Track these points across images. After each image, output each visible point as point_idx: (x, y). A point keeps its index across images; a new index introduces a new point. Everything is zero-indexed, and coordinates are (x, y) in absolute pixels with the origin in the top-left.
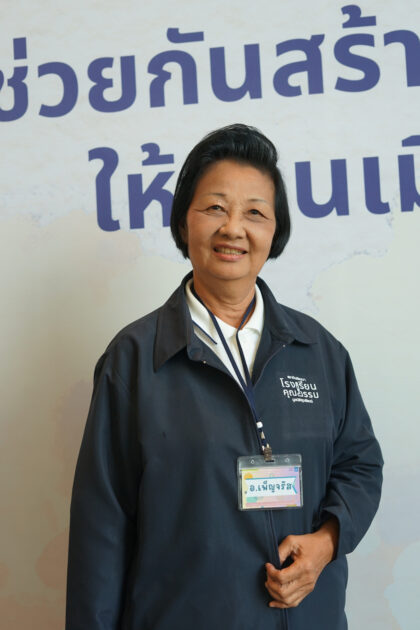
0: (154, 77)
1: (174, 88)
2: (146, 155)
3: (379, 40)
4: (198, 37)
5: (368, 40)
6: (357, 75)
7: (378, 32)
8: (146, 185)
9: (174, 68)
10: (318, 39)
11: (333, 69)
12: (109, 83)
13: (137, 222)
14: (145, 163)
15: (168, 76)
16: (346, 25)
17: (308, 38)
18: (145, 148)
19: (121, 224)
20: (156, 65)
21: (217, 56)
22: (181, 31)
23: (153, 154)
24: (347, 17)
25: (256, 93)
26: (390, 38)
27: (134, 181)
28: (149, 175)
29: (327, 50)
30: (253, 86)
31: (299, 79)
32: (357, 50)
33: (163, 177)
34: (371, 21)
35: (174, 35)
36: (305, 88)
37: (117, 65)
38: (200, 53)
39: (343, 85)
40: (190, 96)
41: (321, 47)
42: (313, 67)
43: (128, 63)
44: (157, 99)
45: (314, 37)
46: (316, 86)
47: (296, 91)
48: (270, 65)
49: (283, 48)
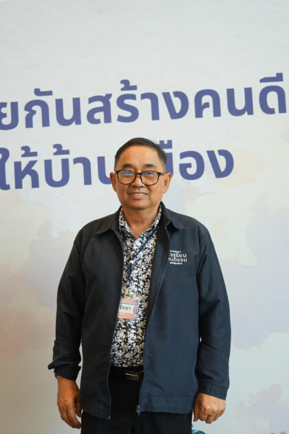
0: (27, 113)
1: (37, 119)
2: (23, 152)
3: (138, 97)
4: (50, 93)
5: (133, 97)
6: (128, 114)
7: (138, 93)
8: (23, 167)
9: (37, 109)
10: (109, 96)
11: (116, 111)
12: (5, 115)
13: (19, 185)
14: (23, 156)
15: (34, 112)
16: (122, 89)
17: (104, 95)
18: (23, 148)
19: (11, 187)
20: (29, 107)
21: (59, 103)
22: (41, 90)
23: (27, 151)
24: (123, 86)
25: (78, 122)
26: (144, 96)
27: (18, 165)
28: (25, 162)
29: (113, 102)
30: (77, 118)
31: (99, 116)
32: (127, 102)
33: (32, 163)
34: (135, 88)
35: (37, 92)
36: (102, 120)
37: (9, 106)
38: (50, 101)
39: (121, 119)
40: (46, 123)
41: (110, 100)
42: (106, 109)
43: (14, 106)
44: (29, 124)
45: (107, 95)
46: (108, 119)
47: (98, 122)
48: (85, 108)
49: (91, 100)
